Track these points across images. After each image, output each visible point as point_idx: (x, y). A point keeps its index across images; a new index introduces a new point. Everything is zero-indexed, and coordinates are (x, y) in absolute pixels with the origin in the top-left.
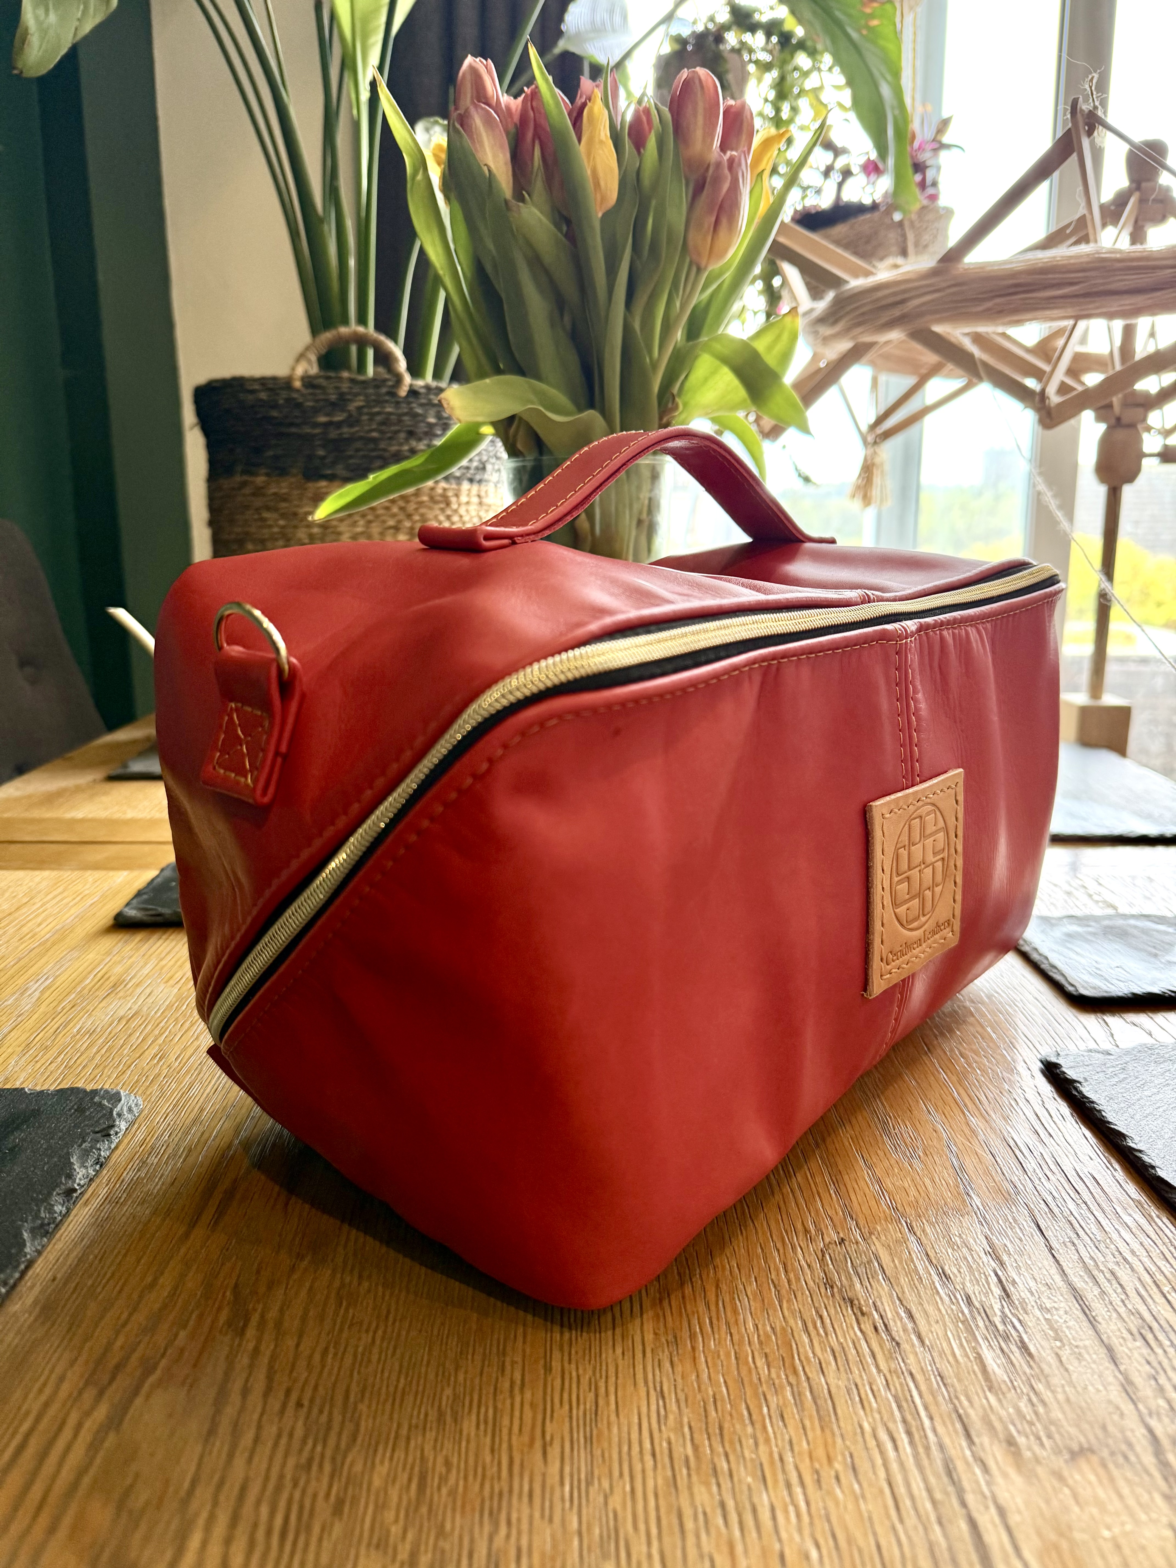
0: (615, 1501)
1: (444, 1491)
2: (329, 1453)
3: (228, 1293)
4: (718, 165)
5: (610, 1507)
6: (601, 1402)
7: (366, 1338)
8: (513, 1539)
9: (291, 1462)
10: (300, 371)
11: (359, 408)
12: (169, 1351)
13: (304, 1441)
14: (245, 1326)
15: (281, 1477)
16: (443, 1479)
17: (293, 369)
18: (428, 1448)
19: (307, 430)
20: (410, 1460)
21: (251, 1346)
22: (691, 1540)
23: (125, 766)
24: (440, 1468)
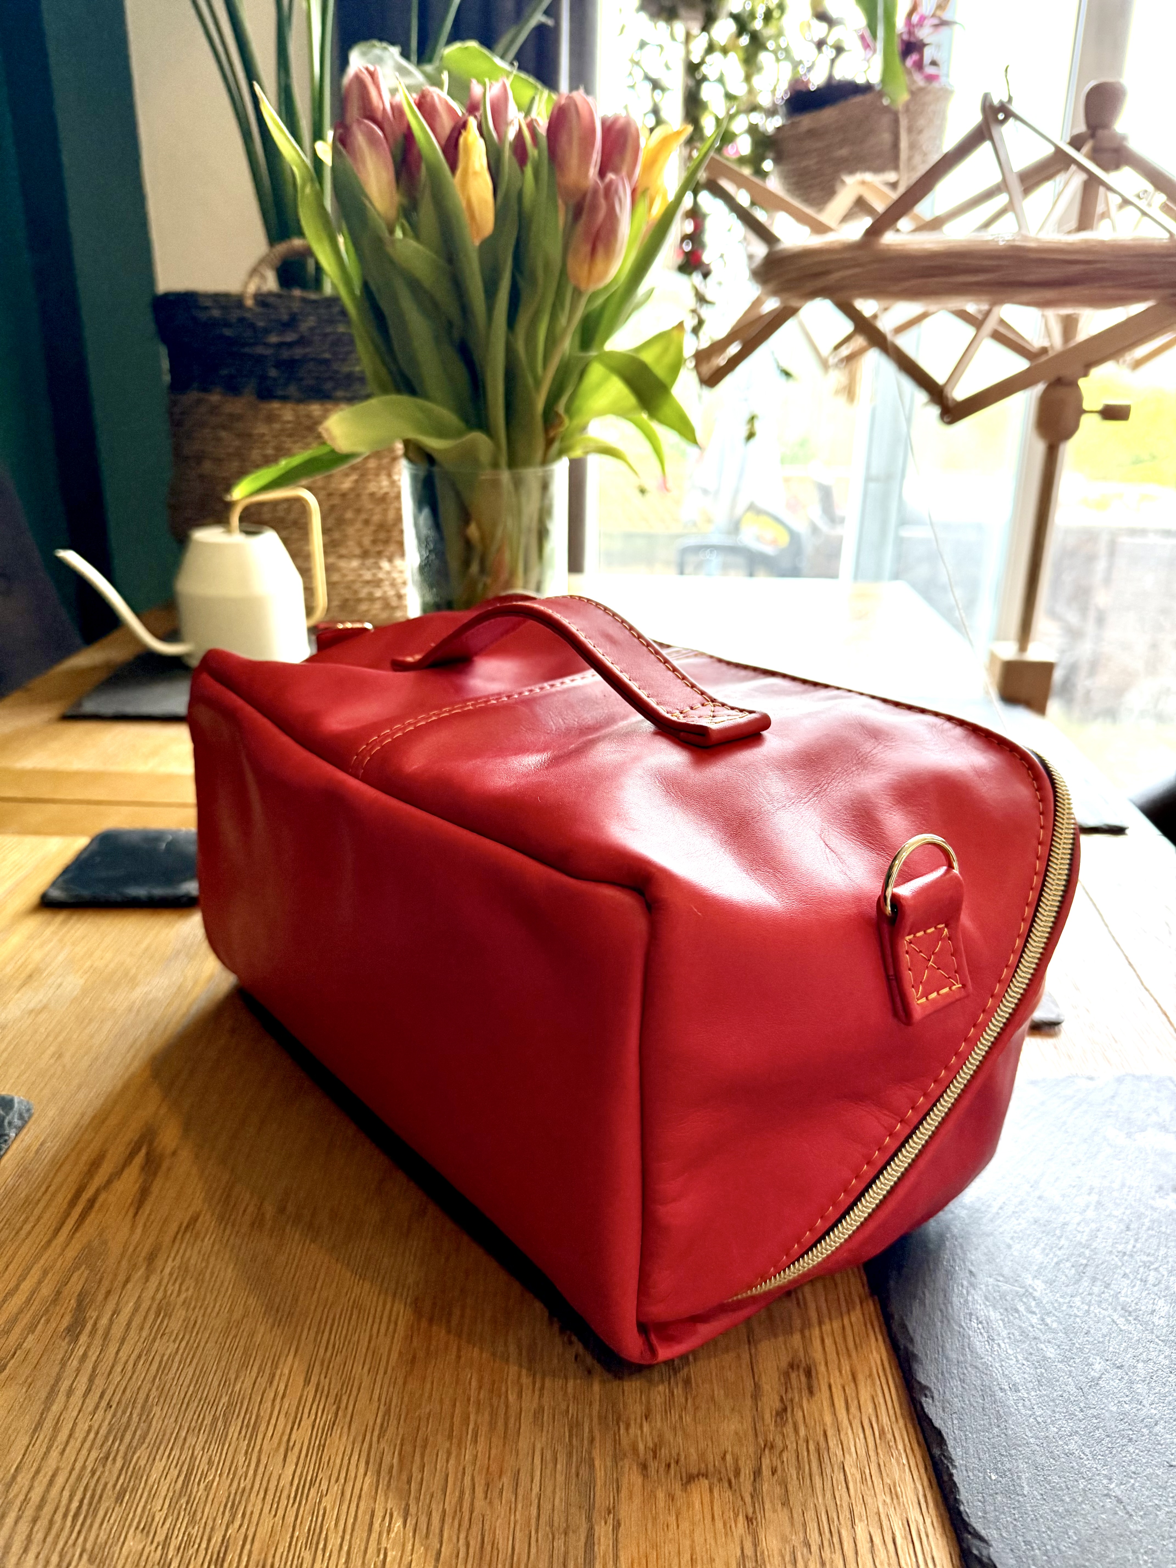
0: (327, 1502)
1: (202, 1486)
2: (123, 1448)
3: (72, 1301)
4: (595, 192)
5: (323, 1505)
6: (340, 1413)
7: (173, 1347)
8: (243, 1530)
9: (94, 1454)
10: (252, 288)
11: (312, 329)
12: (18, 1352)
13: (106, 1438)
14: (80, 1333)
15: (84, 1467)
16: (204, 1475)
17: (246, 284)
18: (198, 1448)
19: (260, 350)
20: (183, 1458)
21: (81, 1352)
22: (374, 1536)
23: (79, 704)
24: (204, 1466)
